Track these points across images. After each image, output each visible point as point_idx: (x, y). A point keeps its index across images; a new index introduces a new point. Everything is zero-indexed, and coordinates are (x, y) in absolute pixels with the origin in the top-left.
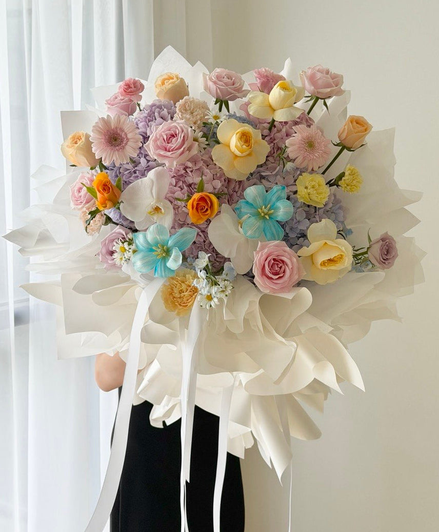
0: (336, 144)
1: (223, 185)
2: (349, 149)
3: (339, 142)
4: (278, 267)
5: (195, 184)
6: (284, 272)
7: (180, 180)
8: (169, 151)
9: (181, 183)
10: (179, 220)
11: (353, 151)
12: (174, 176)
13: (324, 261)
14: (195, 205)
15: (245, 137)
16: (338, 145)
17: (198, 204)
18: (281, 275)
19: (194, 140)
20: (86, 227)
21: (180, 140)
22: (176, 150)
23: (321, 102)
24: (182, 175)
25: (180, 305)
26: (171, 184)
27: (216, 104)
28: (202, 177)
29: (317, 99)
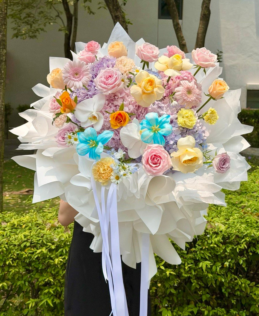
0: (207, 95)
1: (134, 109)
2: (214, 99)
3: (209, 94)
4: (156, 159)
5: (119, 106)
6: (160, 163)
7: (110, 102)
8: (107, 85)
9: (110, 104)
10: (107, 125)
11: (216, 100)
12: (108, 100)
13: (185, 160)
14: (115, 117)
15: (150, 82)
16: (208, 95)
17: (117, 117)
18: (158, 165)
19: (122, 81)
20: (53, 122)
21: (114, 80)
22: (110, 85)
23: (202, 69)
24: (112, 100)
25: (103, 178)
26: (105, 104)
27: (141, 62)
28: (123, 102)
29: (200, 68)
